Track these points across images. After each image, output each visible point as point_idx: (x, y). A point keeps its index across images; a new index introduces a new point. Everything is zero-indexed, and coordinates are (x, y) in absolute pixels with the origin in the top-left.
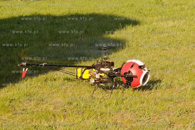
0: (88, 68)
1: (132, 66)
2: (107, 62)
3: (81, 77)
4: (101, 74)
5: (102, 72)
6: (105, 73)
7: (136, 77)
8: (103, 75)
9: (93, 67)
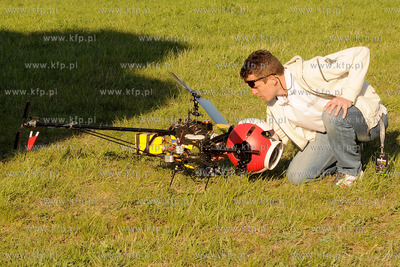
0: (161, 133)
1: (250, 132)
2: (199, 123)
3: (146, 152)
4: (186, 147)
5: (189, 142)
6: (194, 145)
7: (257, 153)
8: (190, 147)
9: (172, 132)
